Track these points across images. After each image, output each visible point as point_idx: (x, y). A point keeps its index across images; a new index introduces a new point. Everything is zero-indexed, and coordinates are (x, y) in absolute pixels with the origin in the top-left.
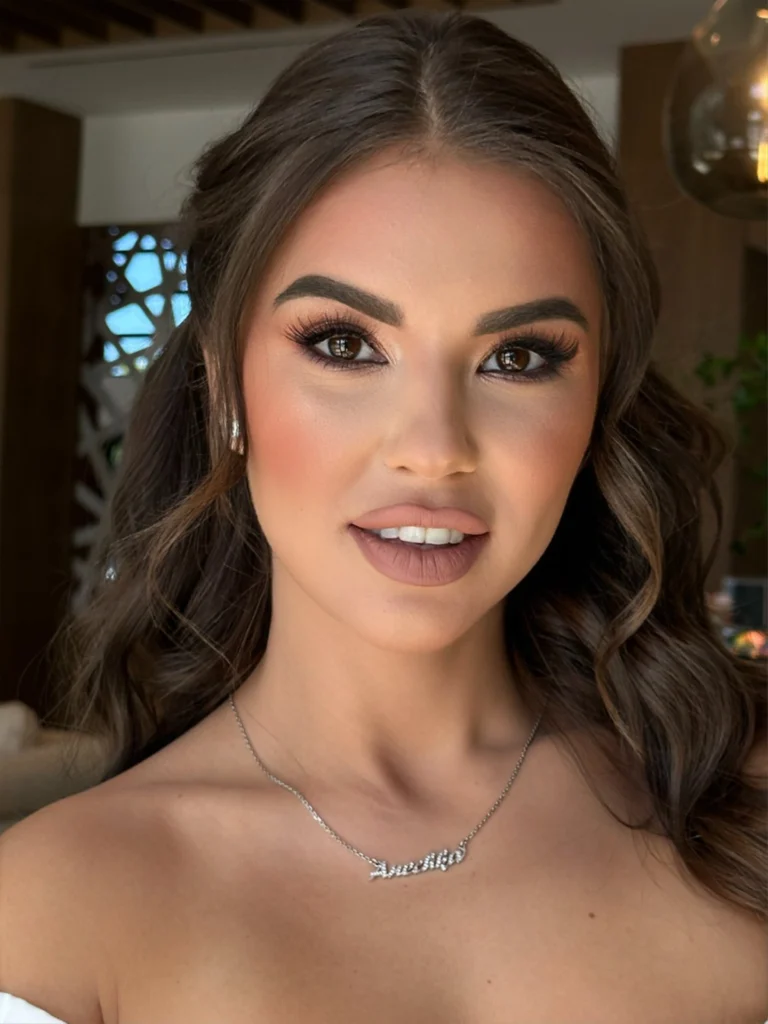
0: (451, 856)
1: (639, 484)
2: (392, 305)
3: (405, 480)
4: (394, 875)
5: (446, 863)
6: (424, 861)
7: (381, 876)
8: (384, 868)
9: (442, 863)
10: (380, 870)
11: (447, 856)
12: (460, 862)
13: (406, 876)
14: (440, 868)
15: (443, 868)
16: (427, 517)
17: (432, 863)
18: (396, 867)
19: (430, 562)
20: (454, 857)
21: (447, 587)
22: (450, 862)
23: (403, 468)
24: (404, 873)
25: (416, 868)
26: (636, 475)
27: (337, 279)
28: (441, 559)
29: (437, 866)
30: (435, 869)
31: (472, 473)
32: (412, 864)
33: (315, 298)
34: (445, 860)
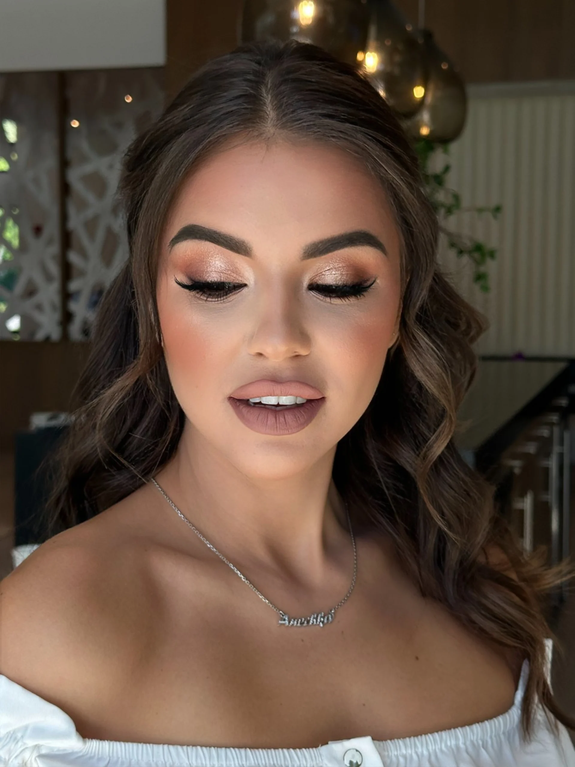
0: (326, 618)
1: (435, 359)
2: (244, 242)
3: (261, 363)
4: (293, 625)
5: (323, 622)
6: (310, 618)
7: (284, 624)
8: (286, 619)
9: (321, 621)
10: (284, 620)
11: (324, 617)
12: (331, 622)
13: (299, 627)
14: (319, 625)
15: (321, 625)
16: (278, 388)
17: (315, 620)
18: (294, 620)
19: (282, 419)
20: (328, 619)
21: (294, 435)
22: (325, 621)
23: (260, 354)
24: (299, 624)
25: (306, 622)
26: (433, 353)
27: (207, 227)
28: (289, 417)
29: (318, 623)
30: (316, 625)
31: (307, 355)
32: (303, 619)
33: (194, 240)
34: (322, 619)
